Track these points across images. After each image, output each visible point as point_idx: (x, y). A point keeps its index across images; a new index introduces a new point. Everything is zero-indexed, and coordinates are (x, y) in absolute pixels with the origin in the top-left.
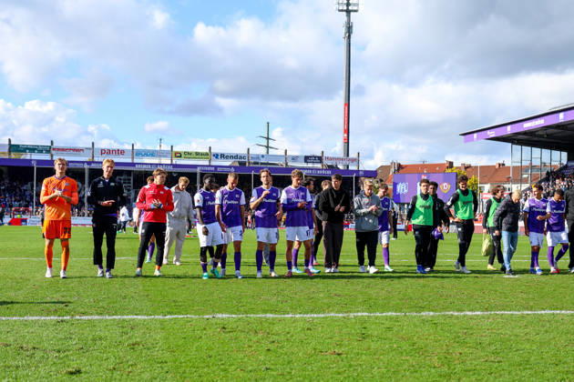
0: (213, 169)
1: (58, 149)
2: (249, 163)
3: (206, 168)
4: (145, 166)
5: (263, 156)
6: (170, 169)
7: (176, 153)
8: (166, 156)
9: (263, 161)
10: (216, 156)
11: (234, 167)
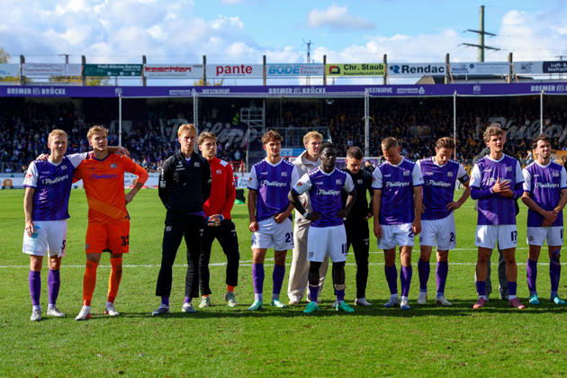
0: (390, 90)
1: (154, 69)
2: (449, 79)
3: (379, 90)
4: (282, 91)
5: (472, 66)
6: (322, 93)
7: (332, 67)
8: (316, 73)
9: (472, 72)
10: (395, 69)
11: (424, 86)
